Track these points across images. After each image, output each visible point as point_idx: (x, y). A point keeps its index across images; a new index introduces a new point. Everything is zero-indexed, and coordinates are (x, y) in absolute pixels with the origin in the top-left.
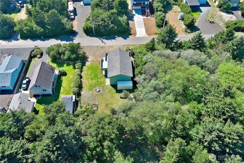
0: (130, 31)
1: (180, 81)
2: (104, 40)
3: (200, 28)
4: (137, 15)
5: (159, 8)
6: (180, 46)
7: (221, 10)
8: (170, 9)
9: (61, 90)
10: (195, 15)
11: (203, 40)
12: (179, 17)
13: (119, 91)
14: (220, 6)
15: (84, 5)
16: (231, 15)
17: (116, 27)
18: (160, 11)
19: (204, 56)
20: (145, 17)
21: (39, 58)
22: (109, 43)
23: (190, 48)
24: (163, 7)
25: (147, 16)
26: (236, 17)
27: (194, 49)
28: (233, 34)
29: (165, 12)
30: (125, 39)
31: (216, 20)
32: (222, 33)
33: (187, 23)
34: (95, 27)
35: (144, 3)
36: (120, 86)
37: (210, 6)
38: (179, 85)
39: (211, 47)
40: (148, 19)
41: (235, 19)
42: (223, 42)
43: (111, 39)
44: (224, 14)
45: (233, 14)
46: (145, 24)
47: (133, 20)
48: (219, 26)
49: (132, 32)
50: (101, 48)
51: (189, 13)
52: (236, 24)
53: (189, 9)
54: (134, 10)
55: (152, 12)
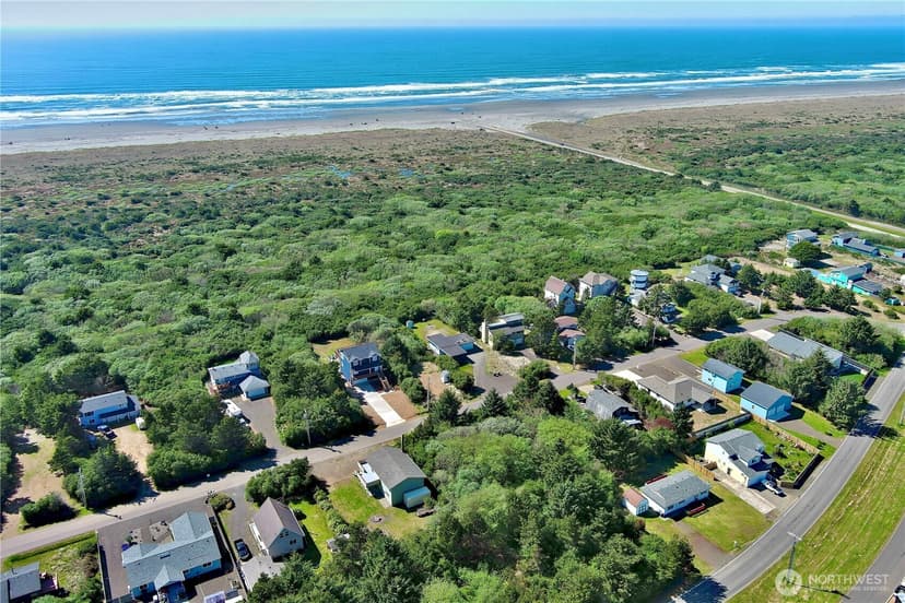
0: (372, 422)
1: (500, 456)
2: (334, 448)
3: (484, 388)
4: (366, 392)
5: (405, 373)
6: (470, 419)
7: (502, 354)
8: (421, 369)
9: (314, 540)
10: (466, 369)
11: (500, 399)
12: (443, 380)
13: (413, 509)
14: (498, 348)
15: (252, 400)
16: (521, 358)
17: (348, 420)
18: (408, 376)
19: (512, 421)
20: (384, 393)
21: (230, 509)
22: (346, 449)
23: (487, 416)
24: (409, 369)
25: (387, 391)
26: (530, 359)
27: (494, 416)
28: (536, 383)
29: (416, 376)
30: (371, 435)
31: (502, 371)
32: (522, 385)
33: (461, 384)
34: (310, 429)
35: (373, 370)
36: (410, 499)
37: (482, 350)
38: (499, 462)
39: (516, 407)
40: (392, 395)
41: (529, 362)
42: (529, 396)
43: (345, 443)
44: (509, 358)
45: (522, 355)
46: (390, 404)
47: (366, 403)
48: (511, 378)
49: (376, 422)
50: (337, 460)
51: (457, 368)
52: (533, 369)
53: (455, 363)
54: (357, 385)
55: (393, 381)
